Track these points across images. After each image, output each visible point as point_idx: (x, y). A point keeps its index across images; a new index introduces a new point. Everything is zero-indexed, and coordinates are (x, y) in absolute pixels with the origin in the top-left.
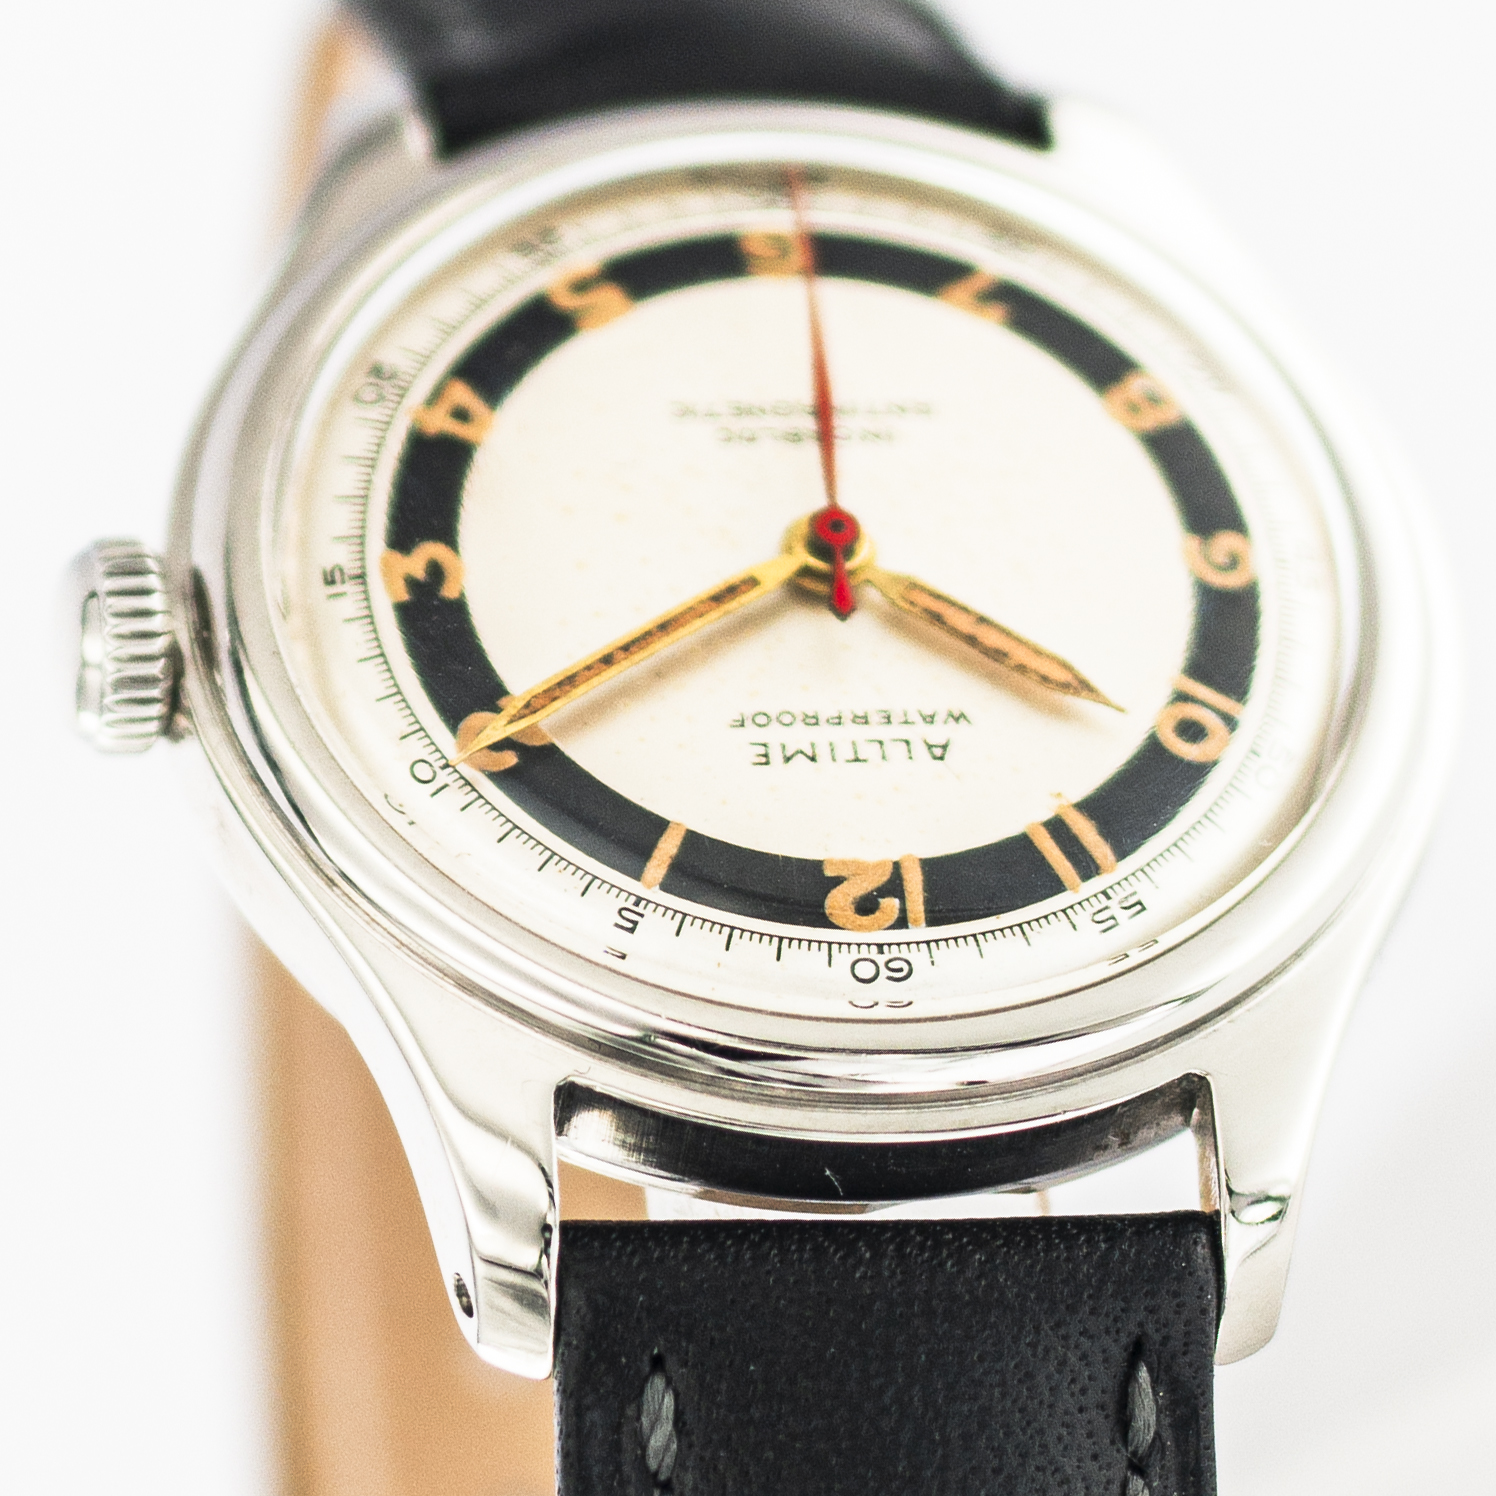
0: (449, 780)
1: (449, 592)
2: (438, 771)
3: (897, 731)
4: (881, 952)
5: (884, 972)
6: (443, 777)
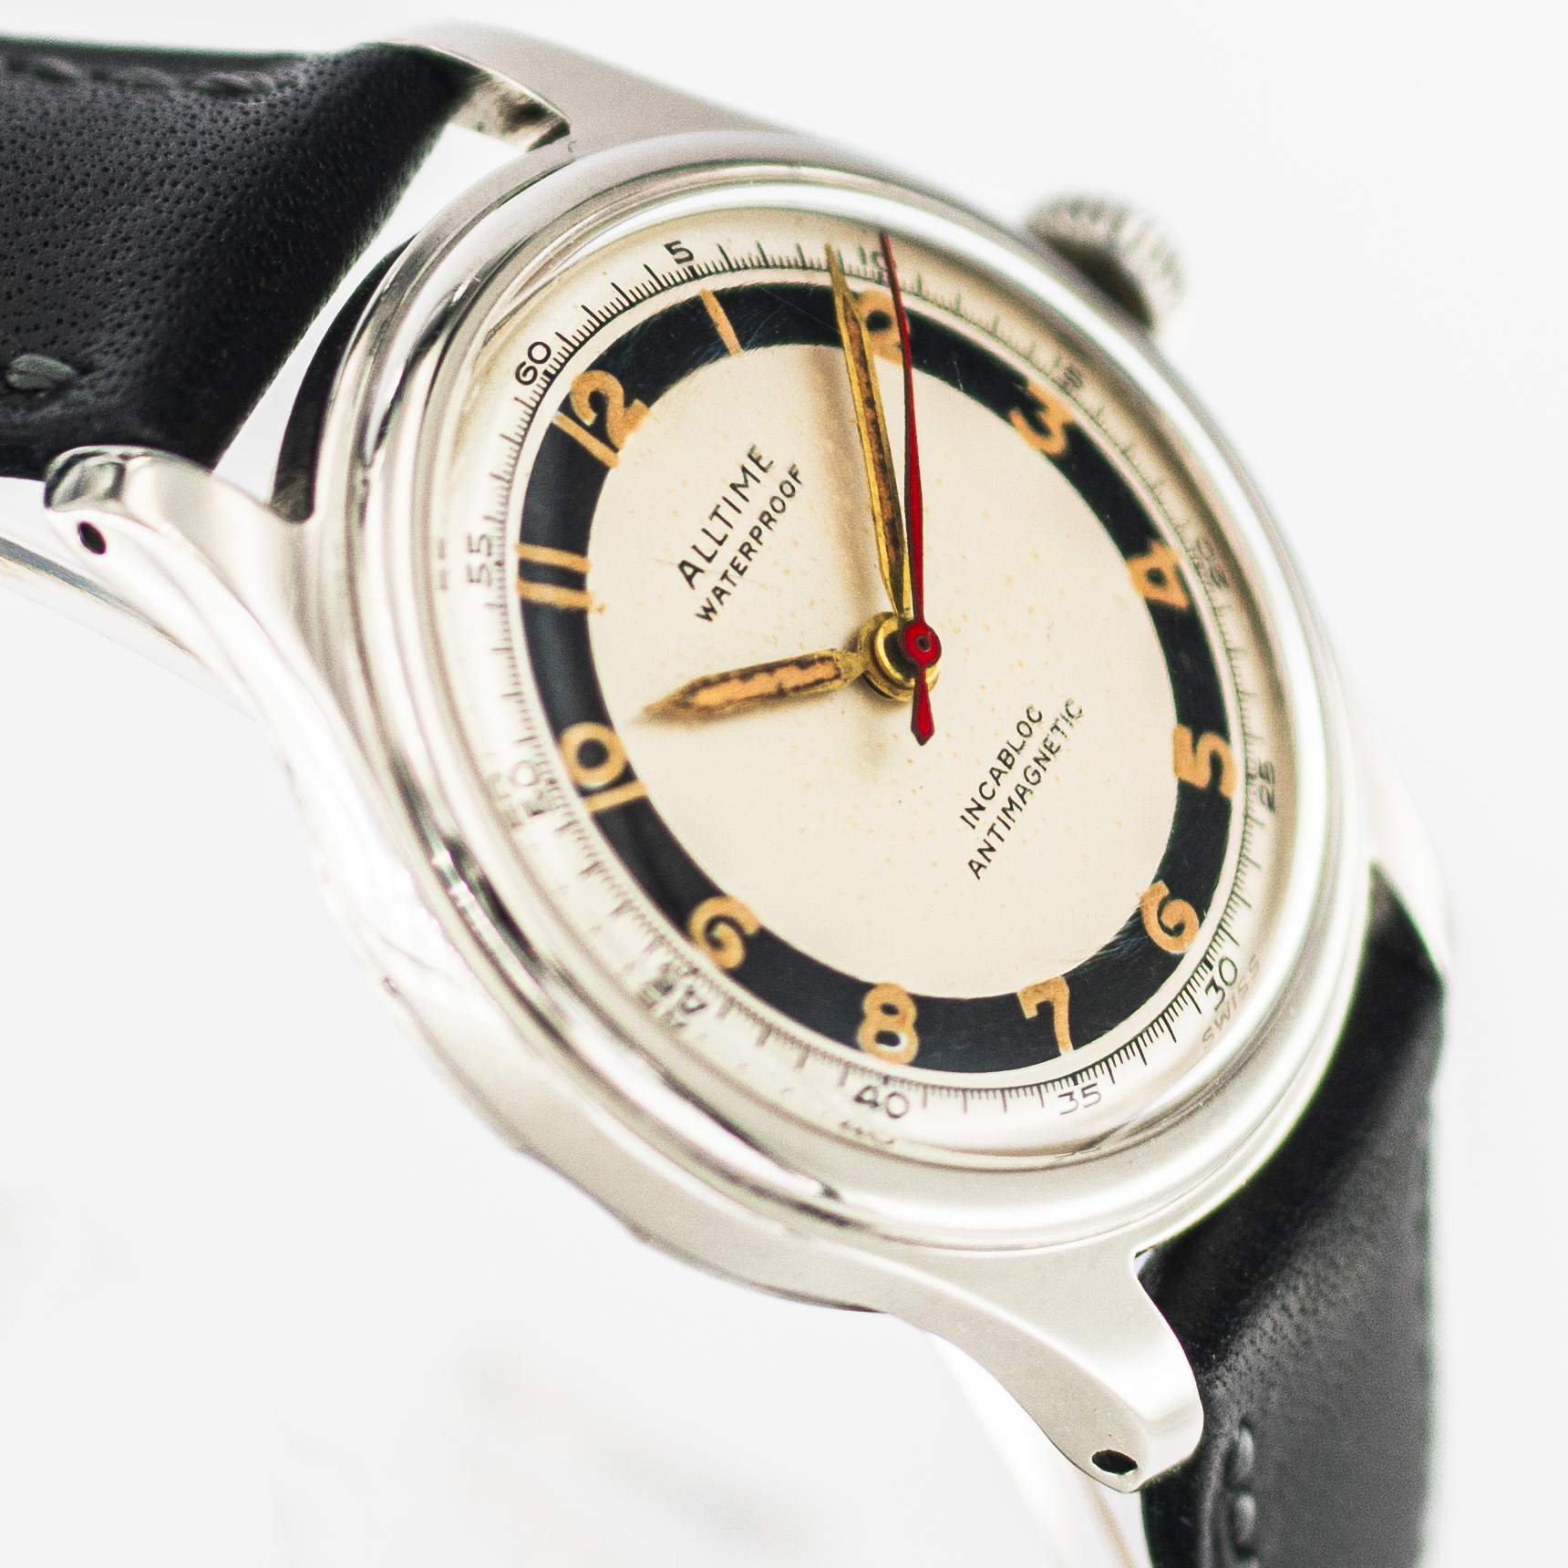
0: (868, 268)
1: (1017, 417)
2: (880, 270)
3: (722, 563)
4: (547, 374)
5: (530, 363)
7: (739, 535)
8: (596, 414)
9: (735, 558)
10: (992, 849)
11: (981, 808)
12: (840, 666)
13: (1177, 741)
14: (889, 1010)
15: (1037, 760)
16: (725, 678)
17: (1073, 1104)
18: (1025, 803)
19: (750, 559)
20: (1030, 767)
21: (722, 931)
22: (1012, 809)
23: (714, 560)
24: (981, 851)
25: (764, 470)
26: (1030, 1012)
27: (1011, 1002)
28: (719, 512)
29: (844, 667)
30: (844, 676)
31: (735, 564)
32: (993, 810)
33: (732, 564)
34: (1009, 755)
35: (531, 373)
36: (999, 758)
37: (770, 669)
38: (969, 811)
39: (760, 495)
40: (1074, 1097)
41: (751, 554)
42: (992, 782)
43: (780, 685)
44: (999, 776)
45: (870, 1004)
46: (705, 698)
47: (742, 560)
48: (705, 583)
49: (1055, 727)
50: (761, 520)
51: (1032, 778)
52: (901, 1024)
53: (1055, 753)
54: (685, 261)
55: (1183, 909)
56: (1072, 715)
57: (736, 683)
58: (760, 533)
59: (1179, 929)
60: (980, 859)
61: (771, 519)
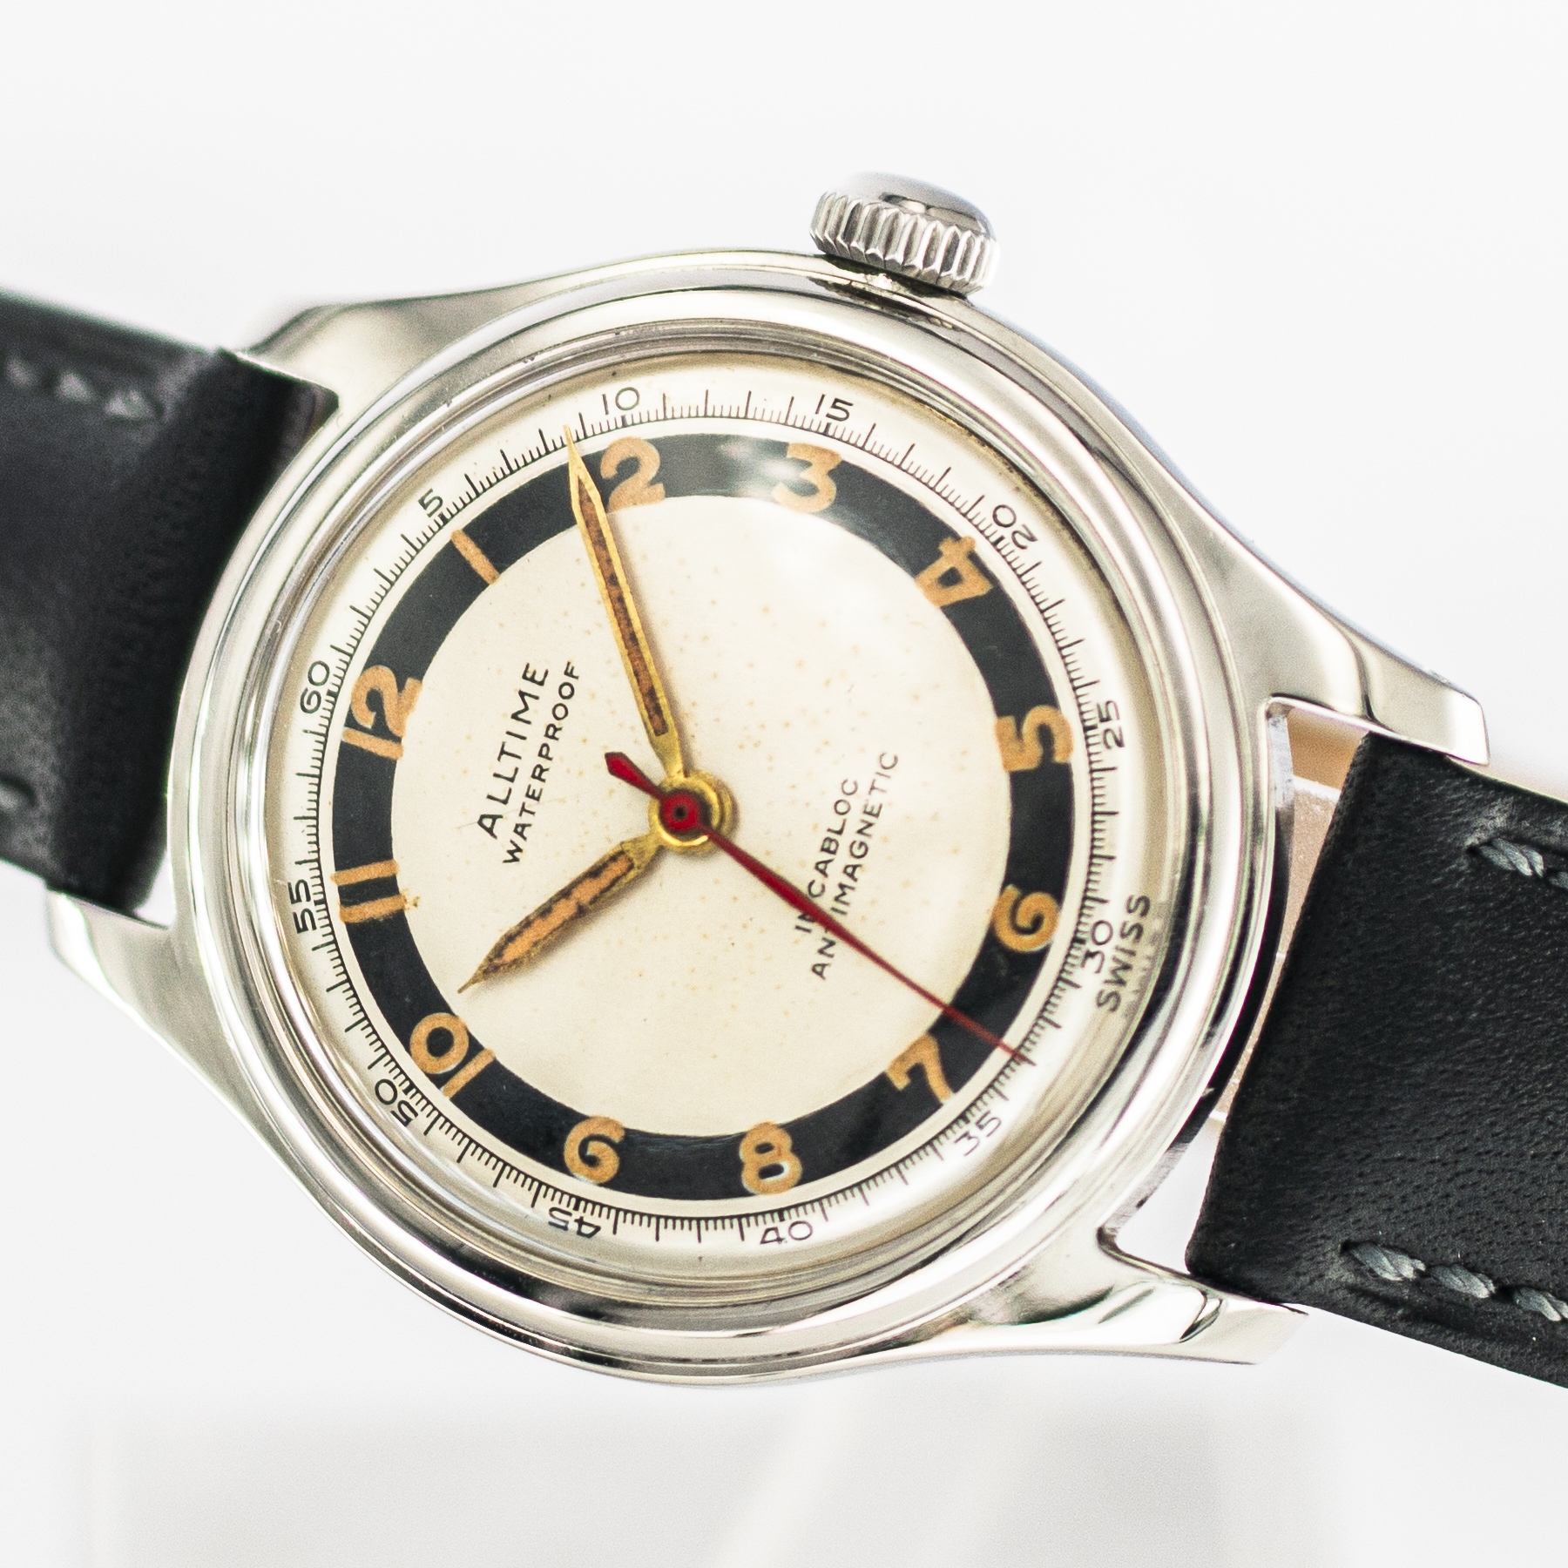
0: (610, 418)
2: (623, 413)
3: (518, 798)
4: (330, 693)
5: (312, 688)
6: (615, 413)
7: (530, 760)
8: (374, 713)
9: (529, 787)
10: (832, 943)
12: (631, 855)
13: (1000, 737)
14: (764, 1148)
15: (860, 832)
16: (527, 923)
17: (973, 1142)
18: (856, 880)
19: (543, 781)
20: (854, 842)
21: (594, 1148)
22: (844, 894)
23: (509, 801)
24: (821, 952)
25: (541, 683)
26: (901, 1082)
27: (882, 1081)
28: (506, 749)
29: (636, 855)
31: (531, 792)
33: (527, 795)
34: (831, 840)
35: (314, 699)
36: (823, 850)
37: (565, 894)
39: (540, 714)
40: (971, 1134)
41: (543, 775)
42: (818, 877)
43: (578, 903)
44: (825, 867)
45: (746, 1153)
46: (511, 953)
47: (536, 785)
48: (504, 829)
49: (873, 788)
50: (547, 735)
51: (859, 852)
52: (780, 1154)
53: (877, 815)
54: (436, 510)
55: (1037, 902)
56: (887, 767)
57: (538, 922)
58: (548, 749)
59: (1037, 923)
60: (823, 959)
61: (556, 730)
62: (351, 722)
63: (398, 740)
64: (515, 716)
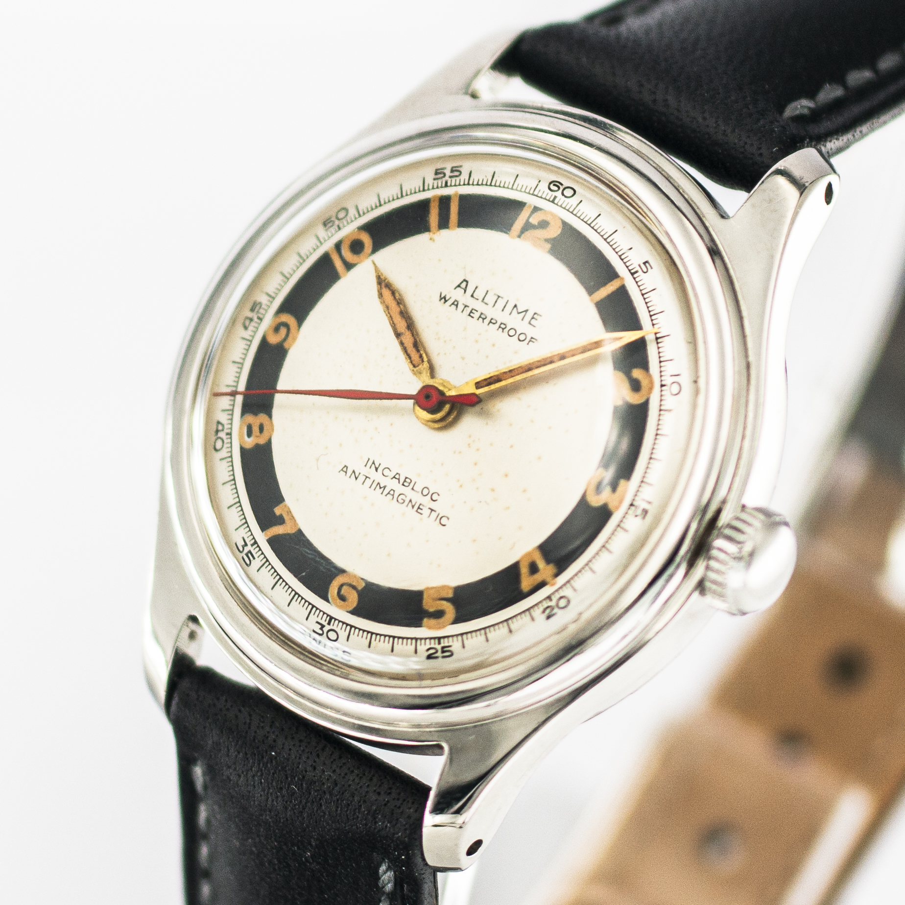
2: (669, 385)
3: (473, 304)
4: (555, 198)
5: (562, 188)
6: (670, 381)
7: (490, 313)
8: (536, 224)
9: (477, 311)
10: (356, 478)
11: (377, 469)
12: (420, 366)
13: (444, 587)
14: (261, 428)
18: (386, 495)
19: (478, 319)
20: (406, 496)
21: (283, 331)
22: (380, 488)
23: (473, 298)
24: (354, 472)
25: (530, 323)
26: (278, 511)
27: (280, 499)
28: (500, 298)
29: (420, 369)
30: (415, 369)
31: (473, 311)
32: (377, 477)
33: (473, 309)
34: (410, 483)
35: (555, 189)
36: (406, 478)
37: (410, 326)
38: (373, 463)
39: (514, 321)
40: (245, 547)
41: (481, 320)
42: (392, 474)
43: (402, 334)
44: (396, 478)
45: (262, 418)
46: (386, 293)
47: (476, 315)
48: (458, 295)
49: (432, 510)
50: (501, 324)
51: (399, 499)
52: (257, 437)
53: (417, 511)
54: (641, 269)
55: (353, 599)
56: (441, 520)
57: (398, 310)
58: (494, 324)
59: (342, 598)
60: (350, 472)
61: (503, 329)
62: (536, 209)
63: (519, 236)
64: (515, 306)
